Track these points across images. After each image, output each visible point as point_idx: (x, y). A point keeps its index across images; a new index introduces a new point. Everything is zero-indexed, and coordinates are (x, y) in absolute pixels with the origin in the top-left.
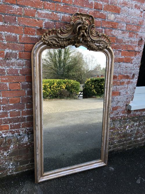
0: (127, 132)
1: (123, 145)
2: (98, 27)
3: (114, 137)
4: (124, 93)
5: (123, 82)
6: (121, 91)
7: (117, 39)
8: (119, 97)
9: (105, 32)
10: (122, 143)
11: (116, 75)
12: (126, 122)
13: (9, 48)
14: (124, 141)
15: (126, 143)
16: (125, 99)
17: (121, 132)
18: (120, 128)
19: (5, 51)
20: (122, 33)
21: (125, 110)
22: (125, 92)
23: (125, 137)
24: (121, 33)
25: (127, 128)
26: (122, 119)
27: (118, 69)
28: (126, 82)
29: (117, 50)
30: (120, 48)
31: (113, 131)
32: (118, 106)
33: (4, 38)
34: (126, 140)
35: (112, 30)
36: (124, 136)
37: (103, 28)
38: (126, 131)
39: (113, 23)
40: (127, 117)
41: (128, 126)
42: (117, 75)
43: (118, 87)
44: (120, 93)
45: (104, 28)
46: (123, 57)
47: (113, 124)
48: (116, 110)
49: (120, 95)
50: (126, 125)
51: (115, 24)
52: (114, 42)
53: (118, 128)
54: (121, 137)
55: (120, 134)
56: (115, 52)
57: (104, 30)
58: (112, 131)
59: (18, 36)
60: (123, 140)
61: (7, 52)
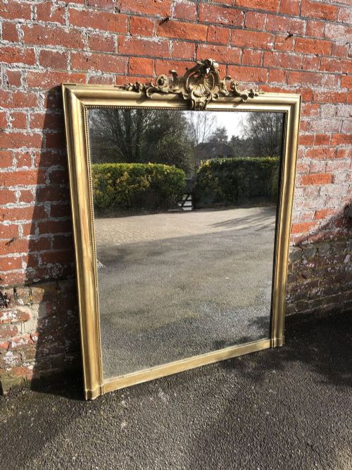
0: (346, 269)
1: (335, 299)
2: (293, 18)
3: (318, 281)
4: (343, 177)
5: (342, 152)
6: (336, 173)
7: (333, 46)
8: (330, 187)
9: (308, 28)
10: (334, 295)
11: (327, 133)
12: (345, 246)
13: (97, 69)
14: (338, 291)
15: (343, 297)
16: (345, 191)
17: (333, 268)
18: (330, 259)
19: (87, 75)
20: (346, 32)
21: (343, 218)
22: (345, 175)
23: (340, 283)
24: (343, 32)
25: (346, 261)
26: (336, 239)
27: (331, 120)
28: (347, 152)
29: (332, 74)
30: (339, 70)
31: (315, 267)
32: (327, 210)
33: (85, 42)
34: (342, 289)
35: (323, 25)
36: (339, 280)
37: (303, 19)
38: (344, 268)
39: (325, 7)
40: (347, 235)
41: (348, 256)
42: (329, 134)
43: (330, 162)
44: (333, 177)
45: (307, 19)
46: (345, 90)
47: (315, 250)
48: (322, 218)
49: (333, 183)
50: (344, 253)
51: (330, 8)
52: (327, 53)
53: (326, 261)
54: (331, 282)
55: (331, 273)
56: (328, 77)
57: (305, 25)
58: (313, 266)
59: (116, 37)
60: (337, 288)
61: (92, 77)
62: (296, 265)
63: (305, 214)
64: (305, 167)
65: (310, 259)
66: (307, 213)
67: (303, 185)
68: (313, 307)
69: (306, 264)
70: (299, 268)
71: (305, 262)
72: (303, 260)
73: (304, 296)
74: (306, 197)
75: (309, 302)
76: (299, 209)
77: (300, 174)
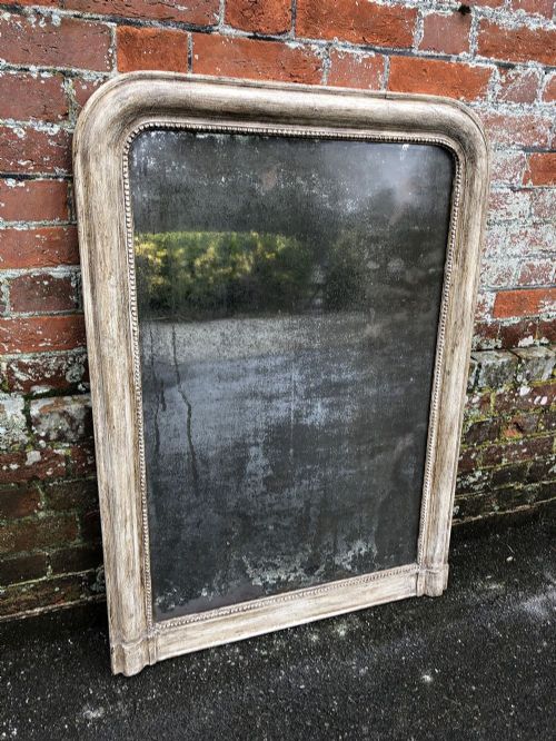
62: (500, 397)
63: (531, 267)
64: (542, 129)
65: (537, 383)
66: (536, 263)
67: (530, 184)
68: (537, 500)
69: (527, 396)
70: (509, 404)
71: (524, 391)
72: (520, 385)
73: (518, 473)
74: (536, 219)
75: (529, 488)
76: (516, 251)
77: (525, 149)
